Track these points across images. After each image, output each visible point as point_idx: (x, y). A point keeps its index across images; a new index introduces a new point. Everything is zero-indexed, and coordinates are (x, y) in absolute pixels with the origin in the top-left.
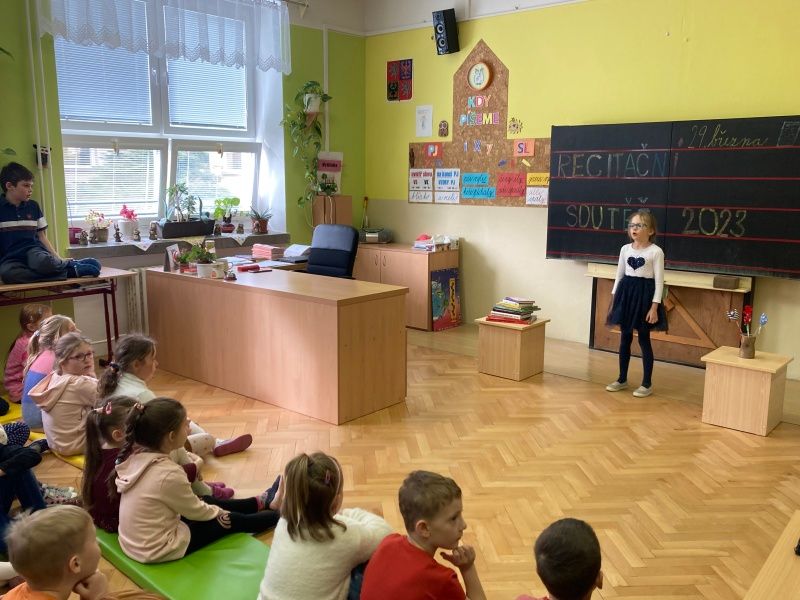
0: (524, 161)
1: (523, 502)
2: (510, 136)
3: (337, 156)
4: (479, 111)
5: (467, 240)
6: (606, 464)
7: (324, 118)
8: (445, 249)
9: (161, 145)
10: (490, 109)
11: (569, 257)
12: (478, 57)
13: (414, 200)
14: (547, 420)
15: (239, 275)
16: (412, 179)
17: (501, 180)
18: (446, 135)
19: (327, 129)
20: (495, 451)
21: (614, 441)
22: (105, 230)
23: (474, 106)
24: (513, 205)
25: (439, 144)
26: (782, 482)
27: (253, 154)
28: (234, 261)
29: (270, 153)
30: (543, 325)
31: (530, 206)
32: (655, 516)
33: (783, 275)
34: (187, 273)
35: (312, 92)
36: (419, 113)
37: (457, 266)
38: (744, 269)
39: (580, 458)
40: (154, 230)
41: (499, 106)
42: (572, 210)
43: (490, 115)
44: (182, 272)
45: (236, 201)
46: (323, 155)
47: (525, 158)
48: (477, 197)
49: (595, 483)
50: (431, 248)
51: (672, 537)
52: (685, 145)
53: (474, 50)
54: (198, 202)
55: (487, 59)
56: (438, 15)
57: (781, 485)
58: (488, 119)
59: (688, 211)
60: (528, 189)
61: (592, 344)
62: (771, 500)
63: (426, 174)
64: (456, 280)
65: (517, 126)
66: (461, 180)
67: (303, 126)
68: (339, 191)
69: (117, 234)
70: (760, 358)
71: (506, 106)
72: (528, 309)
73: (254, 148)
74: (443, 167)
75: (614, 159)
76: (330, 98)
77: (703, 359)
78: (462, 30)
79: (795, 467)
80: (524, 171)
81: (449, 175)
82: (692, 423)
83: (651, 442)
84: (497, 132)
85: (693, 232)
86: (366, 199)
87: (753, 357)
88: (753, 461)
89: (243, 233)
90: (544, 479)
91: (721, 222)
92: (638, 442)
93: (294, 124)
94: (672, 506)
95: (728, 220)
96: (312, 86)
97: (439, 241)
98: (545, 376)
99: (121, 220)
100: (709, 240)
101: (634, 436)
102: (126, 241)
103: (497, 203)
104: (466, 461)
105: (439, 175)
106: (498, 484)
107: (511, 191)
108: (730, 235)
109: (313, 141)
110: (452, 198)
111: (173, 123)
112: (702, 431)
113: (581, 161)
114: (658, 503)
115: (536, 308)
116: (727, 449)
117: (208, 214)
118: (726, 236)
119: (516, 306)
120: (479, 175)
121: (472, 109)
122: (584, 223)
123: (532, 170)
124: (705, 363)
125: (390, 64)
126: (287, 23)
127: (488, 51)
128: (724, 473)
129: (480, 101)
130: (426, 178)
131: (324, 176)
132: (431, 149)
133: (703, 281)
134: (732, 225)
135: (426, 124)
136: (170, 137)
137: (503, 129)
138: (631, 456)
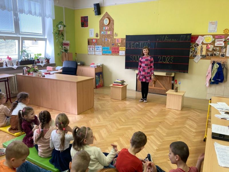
0: (119, 44)
1: (129, 131)
2: (115, 37)
3: (68, 42)
4: (106, 30)
5: (104, 64)
6: (147, 120)
7: (64, 31)
8: (99, 67)
9: (18, 38)
10: (109, 30)
11: (131, 68)
12: (106, 16)
13: (90, 54)
14: (130, 109)
15: (45, 75)
16: (89, 48)
17: (113, 49)
18: (98, 37)
19: (65, 35)
20: (119, 119)
21: (147, 114)
22: (2, 63)
23: (105, 29)
24: (116, 55)
25: (96, 39)
26: (187, 121)
27: (45, 41)
28: (43, 72)
29: (50, 41)
30: (126, 86)
31: (120, 56)
32: (161, 131)
33: (182, 72)
34: (30, 75)
35: (61, 24)
36: (90, 31)
37: (102, 71)
38: (173, 71)
39: (140, 119)
40: (17, 63)
41: (112, 29)
42: (131, 57)
43: (109, 32)
44: (28, 75)
45: (40, 55)
46: (64, 42)
47: (119, 43)
48: (107, 53)
49: (145, 125)
50: (95, 67)
51: (166, 136)
52: (159, 40)
53: (105, 15)
54: (30, 55)
55: (108, 17)
56: (95, 5)
57: (186, 122)
58: (109, 33)
59: (160, 57)
60: (120, 51)
61: (136, 90)
62: (185, 125)
63: (92, 47)
64: (102, 75)
65: (116, 35)
66: (102, 48)
67: (59, 34)
68: (69, 51)
69: (6, 64)
70: (179, 92)
71: (114, 30)
72: (123, 82)
73: (45, 40)
74: (97, 45)
75: (141, 44)
76: (66, 26)
77: (166, 93)
78: (101, 9)
79: (189, 117)
80: (119, 47)
81: (99, 47)
82: (164, 108)
83: (156, 114)
84: (111, 36)
85: (161, 62)
86: (76, 53)
87: (177, 92)
88: (179, 116)
89: (43, 63)
90: (133, 124)
91: (167, 59)
92: (153, 114)
93: (56, 33)
94: (164, 129)
95: (169, 59)
96: (61, 23)
97: (97, 65)
98: (127, 99)
99: (7, 60)
100: (164, 64)
101: (151, 112)
103: (112, 55)
104: (113, 121)
105: (96, 47)
106: (122, 127)
107: (115, 52)
108: (169, 63)
109: (61, 38)
110: (100, 53)
111: (21, 32)
112: (166, 110)
113: (133, 44)
114: (161, 128)
115: (125, 82)
116: (173, 114)
117: (32, 58)
118: (168, 63)
119: (120, 81)
120: (107, 47)
121: (104, 30)
122: (134, 60)
123: (120, 46)
124: (167, 94)
125: (82, 17)
126: (53, 5)
127: (109, 15)
128: (173, 120)
129: (107, 28)
130: (93, 48)
131: (65, 47)
132: (94, 40)
133: (163, 74)
134: (170, 60)
135: (92, 34)
137: (113, 36)
138: (152, 117)
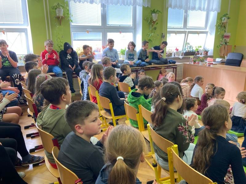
3: (229, 34)
19: (227, 27)
27: (206, 34)
29: (211, 34)
34: (195, 64)
35: (225, 17)
54: (192, 47)
68: (228, 44)
69: (174, 54)
76: (230, 18)
86: (235, 46)
89: (202, 55)
93: (219, 26)
102: (176, 56)
109: (224, 30)
111: (188, 27)
117: (194, 50)
136: (187, 30)
